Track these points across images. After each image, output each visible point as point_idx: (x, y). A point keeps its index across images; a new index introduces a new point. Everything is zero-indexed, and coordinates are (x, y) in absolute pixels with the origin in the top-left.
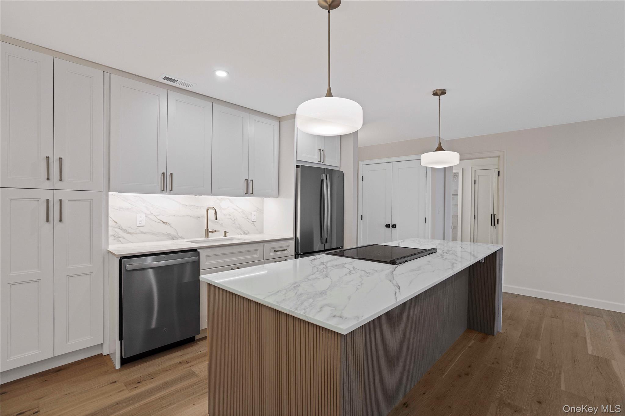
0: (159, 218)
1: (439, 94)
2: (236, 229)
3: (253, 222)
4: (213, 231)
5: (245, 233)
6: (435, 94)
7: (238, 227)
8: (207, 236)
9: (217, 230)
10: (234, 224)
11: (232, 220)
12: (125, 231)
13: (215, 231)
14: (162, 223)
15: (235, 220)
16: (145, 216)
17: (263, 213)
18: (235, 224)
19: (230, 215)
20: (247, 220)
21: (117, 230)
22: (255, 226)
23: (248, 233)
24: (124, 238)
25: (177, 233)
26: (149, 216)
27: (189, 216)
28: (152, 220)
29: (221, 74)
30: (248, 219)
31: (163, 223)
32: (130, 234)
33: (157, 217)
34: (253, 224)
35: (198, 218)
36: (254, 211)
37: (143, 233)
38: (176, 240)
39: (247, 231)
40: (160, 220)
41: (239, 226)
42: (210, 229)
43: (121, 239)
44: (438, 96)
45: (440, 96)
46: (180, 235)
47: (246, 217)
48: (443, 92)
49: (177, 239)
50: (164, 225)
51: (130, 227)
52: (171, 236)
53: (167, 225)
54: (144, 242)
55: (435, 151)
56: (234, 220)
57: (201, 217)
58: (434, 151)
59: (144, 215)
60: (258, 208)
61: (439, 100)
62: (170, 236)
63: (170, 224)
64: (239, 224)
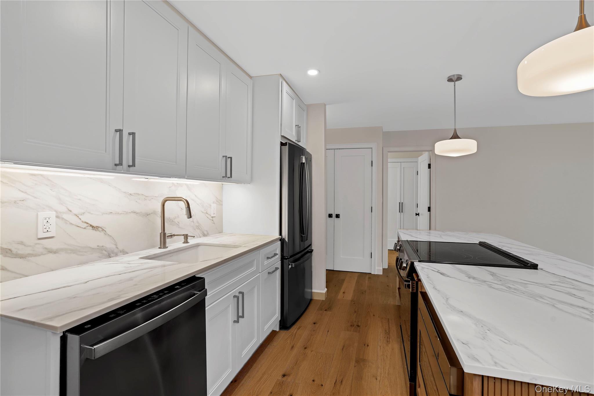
0: (84, 218)
1: (454, 80)
2: (195, 229)
3: (212, 217)
4: (171, 236)
5: (204, 234)
6: (450, 80)
7: (196, 226)
8: (164, 244)
9: (176, 234)
10: (192, 221)
13: (174, 235)
14: (89, 228)
16: (57, 217)
17: (222, 205)
20: (207, 215)
22: (214, 223)
23: (208, 234)
25: (116, 245)
26: (65, 216)
27: (135, 213)
28: (71, 224)
30: (207, 213)
31: (91, 228)
32: (21, 257)
33: (80, 217)
34: (213, 220)
35: (148, 215)
36: (214, 202)
37: (50, 251)
38: (114, 258)
39: (207, 231)
40: (86, 223)
41: (197, 224)
42: (168, 232)
44: (454, 82)
45: (456, 82)
46: (121, 247)
47: (205, 212)
48: (459, 78)
49: (116, 255)
50: (94, 231)
52: (106, 251)
53: (98, 232)
54: (53, 270)
55: (451, 138)
57: (152, 213)
58: (449, 139)
59: (53, 214)
60: (217, 199)
61: (455, 86)
62: (104, 252)
63: (103, 230)
64: (198, 222)
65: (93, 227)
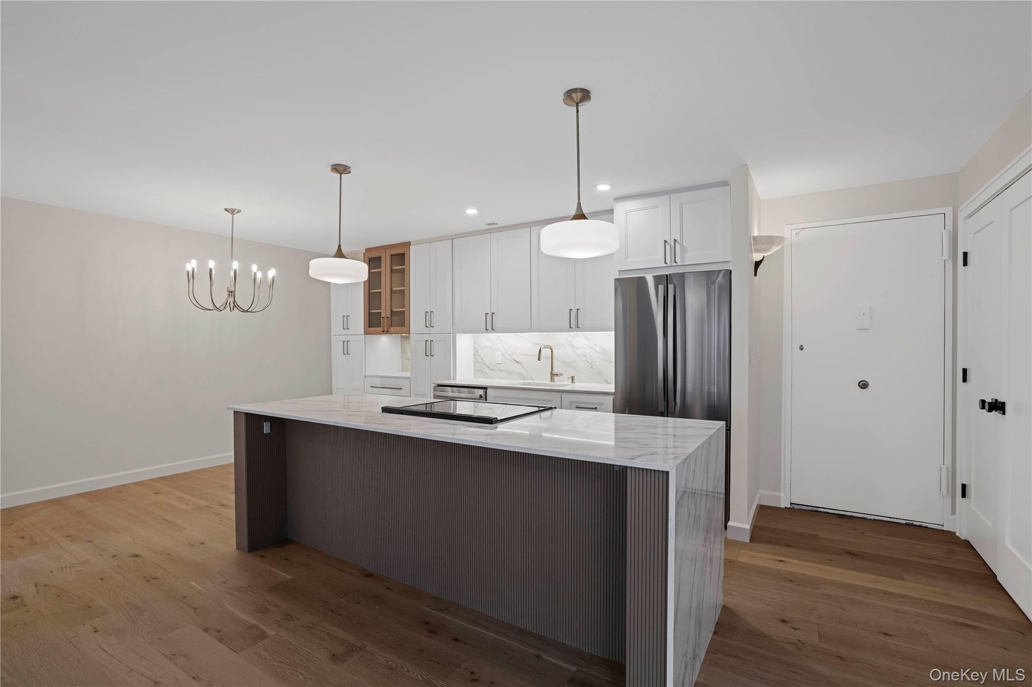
2: (594, 375)
4: (557, 375)
7: (596, 372)
8: (552, 380)
9: (563, 374)
10: (590, 367)
11: (589, 362)
12: (488, 367)
13: (561, 375)
14: (514, 361)
15: (593, 364)
16: (502, 355)
18: (593, 368)
19: (585, 356)
21: (483, 366)
24: (487, 373)
25: (528, 374)
26: (505, 355)
28: (508, 358)
29: (471, 212)
32: (492, 370)
33: (511, 355)
37: (500, 370)
40: (513, 359)
41: (598, 371)
42: (555, 371)
43: (485, 374)
47: (609, 360)
50: (517, 364)
51: (491, 364)
53: (519, 364)
56: (591, 363)
59: (500, 353)
63: (521, 364)
64: (598, 369)
65: (516, 361)
